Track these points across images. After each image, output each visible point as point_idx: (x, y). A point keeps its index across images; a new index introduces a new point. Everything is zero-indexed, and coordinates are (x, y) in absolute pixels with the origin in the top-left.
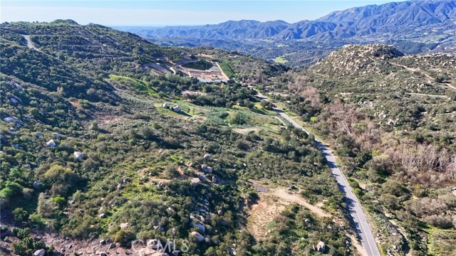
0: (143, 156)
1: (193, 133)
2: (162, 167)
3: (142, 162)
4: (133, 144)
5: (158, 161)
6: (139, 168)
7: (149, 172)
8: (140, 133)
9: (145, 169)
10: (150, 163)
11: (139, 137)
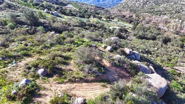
0: (24, 39)
1: (76, 26)
2: (64, 54)
3: (22, 46)
4: (12, 28)
5: (52, 45)
6: (14, 57)
7: (36, 67)
8: (23, 19)
9: (28, 60)
10: (38, 49)
11: (22, 23)
